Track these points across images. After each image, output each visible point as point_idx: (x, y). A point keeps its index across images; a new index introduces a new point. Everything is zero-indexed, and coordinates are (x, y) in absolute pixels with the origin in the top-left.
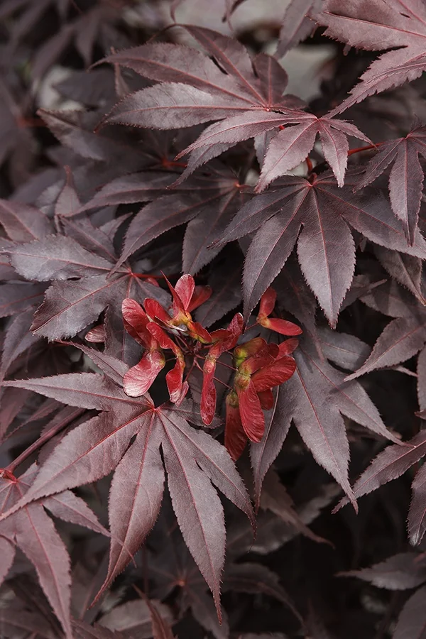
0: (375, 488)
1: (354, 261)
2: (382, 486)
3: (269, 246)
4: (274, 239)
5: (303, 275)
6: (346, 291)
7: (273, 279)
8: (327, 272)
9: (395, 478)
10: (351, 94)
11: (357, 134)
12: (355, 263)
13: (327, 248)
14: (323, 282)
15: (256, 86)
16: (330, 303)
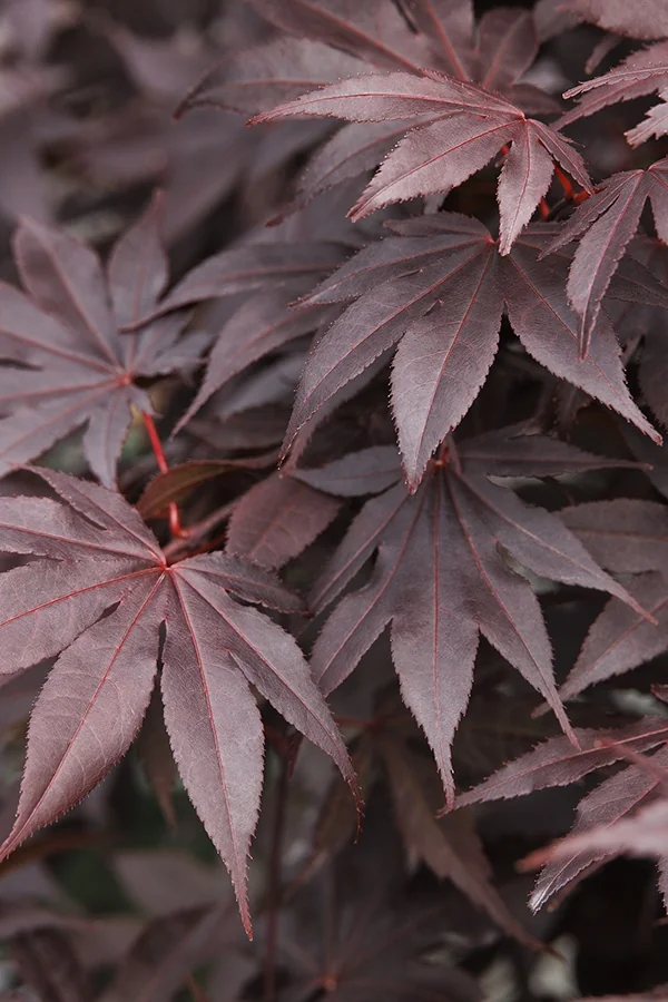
0: (523, 793)
1: (482, 381)
2: (534, 792)
3: (368, 326)
4: (382, 315)
5: (390, 387)
6: (448, 429)
7: (346, 382)
8: (433, 389)
9: (561, 784)
10: (579, 104)
11: (575, 171)
12: (482, 384)
13: (453, 349)
14: (417, 406)
15: (467, 61)
16: (418, 444)
